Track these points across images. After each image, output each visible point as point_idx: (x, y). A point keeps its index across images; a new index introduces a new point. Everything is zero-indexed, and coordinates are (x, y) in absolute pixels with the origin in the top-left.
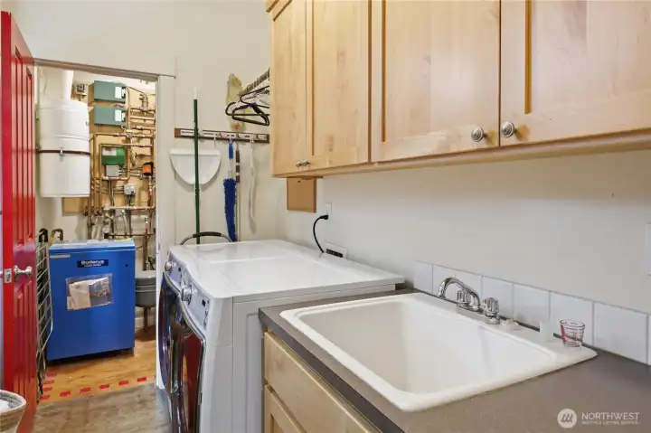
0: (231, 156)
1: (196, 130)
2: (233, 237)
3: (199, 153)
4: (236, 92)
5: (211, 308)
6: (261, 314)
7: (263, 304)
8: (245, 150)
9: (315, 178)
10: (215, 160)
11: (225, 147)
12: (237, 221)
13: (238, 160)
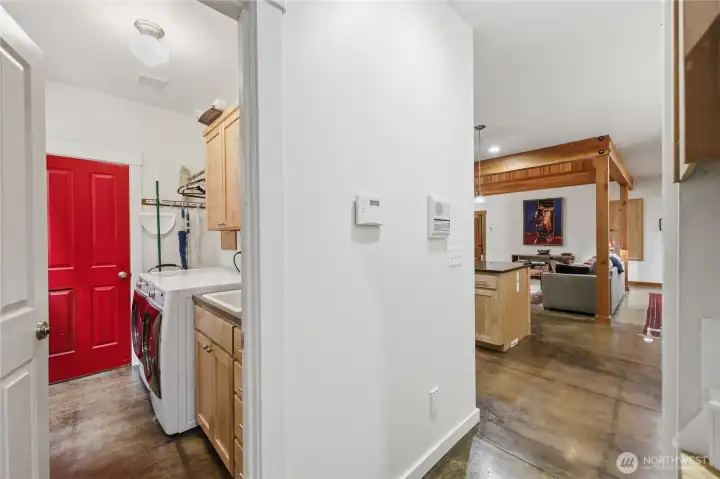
0: (183, 216)
1: (158, 200)
2: (185, 266)
3: (161, 214)
4: (185, 177)
5: (166, 296)
6: (193, 298)
7: (195, 294)
8: (193, 213)
9: (236, 231)
10: (171, 220)
11: (179, 211)
12: (188, 257)
13: (188, 219)
